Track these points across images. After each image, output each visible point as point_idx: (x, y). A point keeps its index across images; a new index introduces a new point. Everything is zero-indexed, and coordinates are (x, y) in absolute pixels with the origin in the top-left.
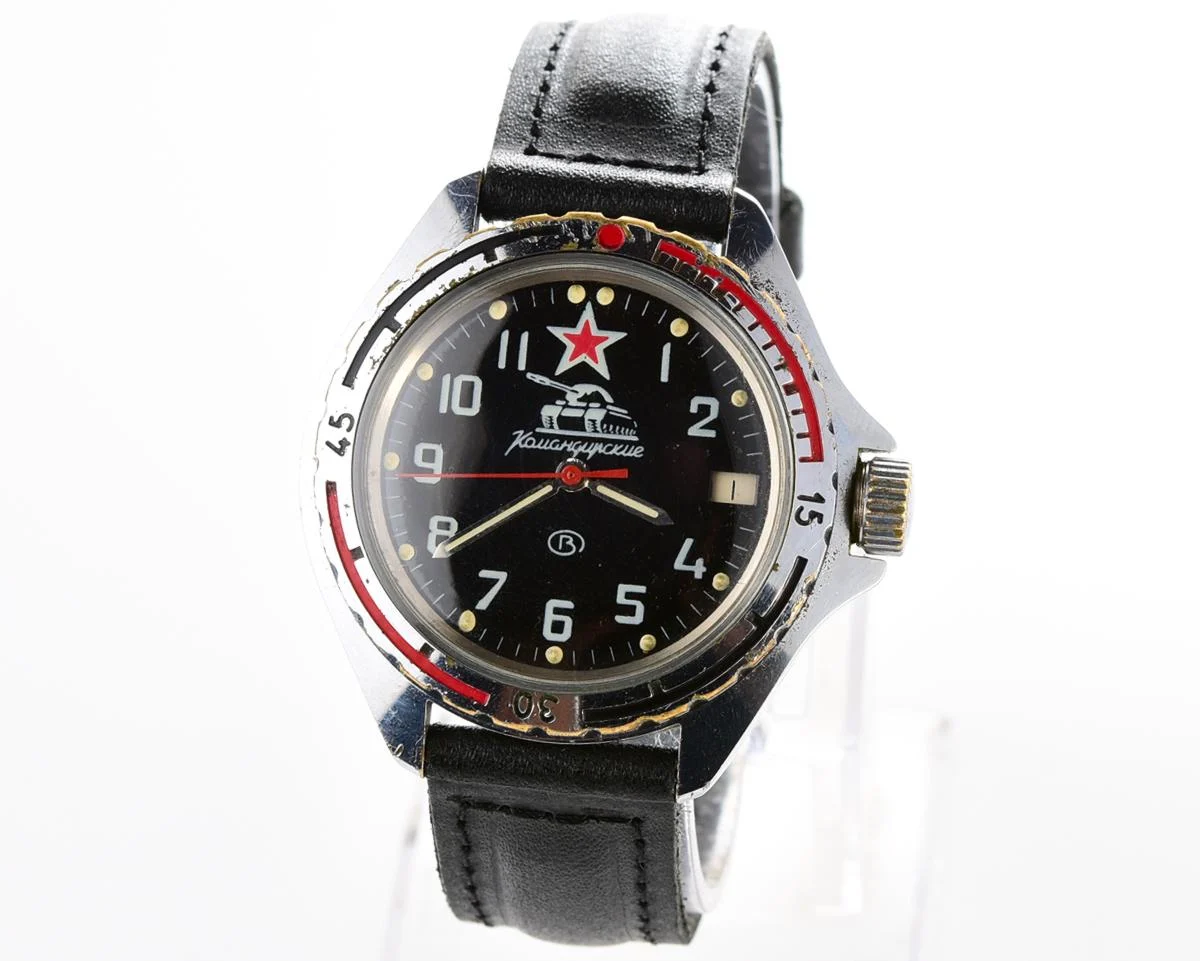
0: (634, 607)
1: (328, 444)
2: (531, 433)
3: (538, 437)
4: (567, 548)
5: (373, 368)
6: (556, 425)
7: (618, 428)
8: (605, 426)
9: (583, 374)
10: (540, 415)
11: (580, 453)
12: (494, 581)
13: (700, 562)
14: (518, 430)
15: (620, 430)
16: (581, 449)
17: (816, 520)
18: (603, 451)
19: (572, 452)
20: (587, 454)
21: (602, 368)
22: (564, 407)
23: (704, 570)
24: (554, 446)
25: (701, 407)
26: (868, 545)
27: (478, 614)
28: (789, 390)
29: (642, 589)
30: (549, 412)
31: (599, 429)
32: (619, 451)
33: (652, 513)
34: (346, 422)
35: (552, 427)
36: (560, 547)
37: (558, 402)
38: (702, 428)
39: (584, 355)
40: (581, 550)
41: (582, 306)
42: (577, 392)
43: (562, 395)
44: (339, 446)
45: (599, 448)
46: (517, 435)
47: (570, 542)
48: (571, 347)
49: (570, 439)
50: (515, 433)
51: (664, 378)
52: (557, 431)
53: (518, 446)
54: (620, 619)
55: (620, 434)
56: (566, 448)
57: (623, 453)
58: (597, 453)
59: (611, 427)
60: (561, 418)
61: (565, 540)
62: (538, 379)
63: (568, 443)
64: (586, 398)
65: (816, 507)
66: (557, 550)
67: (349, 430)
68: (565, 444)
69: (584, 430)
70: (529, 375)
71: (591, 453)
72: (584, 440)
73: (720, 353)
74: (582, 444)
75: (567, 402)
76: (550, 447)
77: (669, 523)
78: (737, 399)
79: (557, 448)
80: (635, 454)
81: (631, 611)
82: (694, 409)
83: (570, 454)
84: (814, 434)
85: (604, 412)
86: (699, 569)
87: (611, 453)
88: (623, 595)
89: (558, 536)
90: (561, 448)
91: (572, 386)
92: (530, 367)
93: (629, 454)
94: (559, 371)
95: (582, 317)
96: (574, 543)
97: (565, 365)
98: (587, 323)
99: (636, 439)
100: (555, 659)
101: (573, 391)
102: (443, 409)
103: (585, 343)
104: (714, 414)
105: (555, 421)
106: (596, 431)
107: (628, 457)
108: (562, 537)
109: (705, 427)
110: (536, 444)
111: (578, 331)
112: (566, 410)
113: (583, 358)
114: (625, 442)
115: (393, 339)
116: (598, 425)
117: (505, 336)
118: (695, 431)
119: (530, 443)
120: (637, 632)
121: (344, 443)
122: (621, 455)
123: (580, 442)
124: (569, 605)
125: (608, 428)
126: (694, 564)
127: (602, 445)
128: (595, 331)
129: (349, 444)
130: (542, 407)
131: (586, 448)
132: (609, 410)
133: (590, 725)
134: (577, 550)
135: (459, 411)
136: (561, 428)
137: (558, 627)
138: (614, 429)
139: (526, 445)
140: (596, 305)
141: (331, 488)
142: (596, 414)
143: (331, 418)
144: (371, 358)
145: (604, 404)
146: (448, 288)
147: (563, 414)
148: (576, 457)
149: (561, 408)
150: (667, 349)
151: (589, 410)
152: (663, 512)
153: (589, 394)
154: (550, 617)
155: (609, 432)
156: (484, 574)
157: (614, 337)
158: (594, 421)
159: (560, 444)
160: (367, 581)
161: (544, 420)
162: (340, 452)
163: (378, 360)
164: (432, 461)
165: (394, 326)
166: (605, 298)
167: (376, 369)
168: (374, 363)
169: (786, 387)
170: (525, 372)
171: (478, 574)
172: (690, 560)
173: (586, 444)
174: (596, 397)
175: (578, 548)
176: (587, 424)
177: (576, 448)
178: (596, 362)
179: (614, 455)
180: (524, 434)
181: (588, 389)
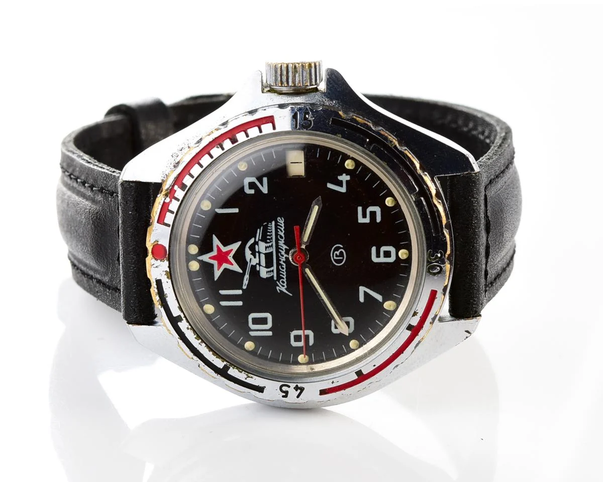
0: (371, 212)
1: (298, 397)
2: (277, 282)
3: (279, 278)
4: (341, 253)
5: (252, 377)
6: (271, 269)
7: (268, 234)
8: (268, 241)
9: (240, 257)
10: (267, 278)
11: (286, 253)
12: (365, 292)
13: (340, 178)
14: (276, 289)
15: (270, 232)
16: (283, 253)
18: (283, 240)
19: (286, 258)
20: (286, 249)
21: (235, 246)
22: (259, 264)
23: (344, 175)
24: (283, 268)
25: (250, 188)
26: (318, 81)
27: (385, 300)
28: (234, 140)
29: (360, 209)
30: (264, 273)
31: (270, 244)
32: (282, 231)
33: (316, 209)
34: (284, 389)
35: (273, 271)
36: (341, 258)
37: (258, 269)
38: (262, 186)
39: (229, 258)
40: (342, 246)
41: (201, 262)
42: (251, 259)
43: (253, 267)
44: (299, 391)
45: (281, 242)
46: (279, 290)
47: (338, 253)
48: (225, 266)
49: (278, 260)
50: (279, 291)
51: (236, 210)
52: (274, 268)
53: (286, 289)
54: (379, 219)
55: (272, 232)
56: (283, 262)
57: (282, 229)
58: (284, 244)
59: (268, 237)
60: (267, 267)
61: (337, 256)
62: (246, 282)
63: (280, 261)
64: (254, 254)
65: (300, 117)
66: (343, 260)
67: (289, 387)
68: (282, 262)
69: (272, 252)
70: (244, 287)
71: (285, 247)
72: (278, 252)
73: (218, 180)
74: (280, 253)
75: (257, 264)
76: (284, 270)
77: (320, 199)
78: (243, 167)
79: (284, 267)
80: (282, 222)
81: (373, 214)
82: (252, 192)
83: (287, 259)
84: (258, 122)
85: (260, 242)
86: (344, 178)
87: (283, 236)
88: (364, 219)
89: (335, 260)
90: (284, 264)
91: (247, 263)
92: (240, 288)
93: (283, 225)
94: (241, 271)
95: (207, 261)
96: (338, 251)
97: (236, 268)
99: (273, 223)
100: (406, 254)
101: (250, 262)
102: (270, 333)
103: (222, 258)
104: (253, 179)
105: (269, 270)
106: (272, 246)
107: (284, 226)
108: (335, 258)
109: (262, 184)
110: (283, 278)
111: (215, 263)
112: (261, 264)
114: (276, 229)
115: (233, 368)
116: (268, 245)
117: (223, 303)
118: (265, 190)
119: (283, 282)
120: (384, 208)
121: (296, 388)
122: (284, 230)
123: (279, 254)
124: (374, 249)
125: (269, 239)
126: (342, 181)
127: (279, 242)
128: (214, 253)
129: (297, 385)
130: (262, 278)
131: (282, 250)
132: (259, 240)
133: (442, 230)
134: (341, 248)
135: (270, 325)
136: (272, 266)
137: (387, 254)
138: (270, 235)
139: (285, 284)
140: (199, 254)
141: (323, 392)
142: (262, 247)
143: (283, 396)
144: (246, 379)
145: (256, 243)
146: (200, 341)
147: (264, 266)
148: (288, 255)
149: (261, 267)
150: (220, 211)
151: (260, 251)
152: (314, 202)
153: (251, 252)
154: (382, 259)
155: (272, 238)
156: (362, 299)
157: (216, 242)
158: (266, 248)
159: (282, 265)
160: (374, 366)
161: (269, 276)
162: (302, 389)
163: (247, 375)
164: (300, 336)
165: (226, 368)
166: (194, 249)
167: (252, 375)
168: (248, 377)
169: (233, 143)
170: (243, 290)
171: (362, 303)
172: (340, 184)
173: (280, 250)
174: (252, 248)
175: (339, 248)
176: (268, 251)
177: (283, 256)
178: (232, 250)
179: (284, 234)
180: (278, 286)
181: (248, 253)
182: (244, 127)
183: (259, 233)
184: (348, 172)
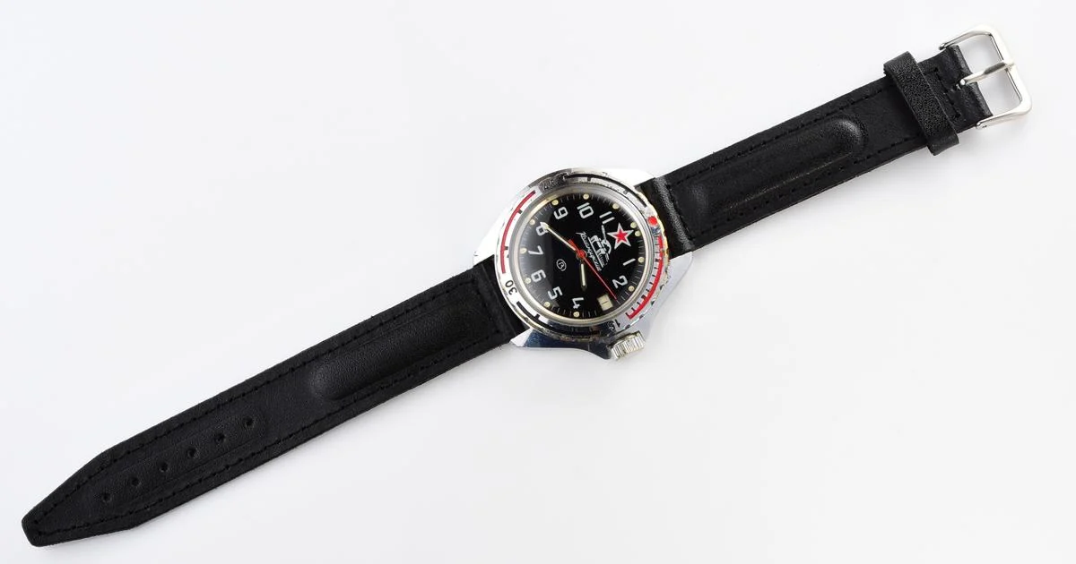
0: (555, 295)
2: (586, 237)
3: (587, 239)
4: (560, 266)
7: (603, 260)
8: (601, 256)
9: (612, 241)
10: (593, 236)
11: (589, 254)
12: (538, 251)
18: (594, 260)
19: (588, 251)
21: (617, 245)
23: (577, 308)
24: (587, 245)
27: (527, 253)
28: (643, 297)
29: (561, 294)
30: (596, 238)
33: (584, 284)
35: (592, 241)
36: (559, 264)
37: (600, 239)
38: (616, 283)
40: (561, 270)
41: (631, 229)
42: (606, 242)
43: (602, 239)
45: (594, 258)
47: (562, 266)
48: (617, 233)
49: (591, 248)
50: (584, 232)
51: (625, 264)
52: (592, 243)
53: (581, 235)
54: (549, 293)
55: (601, 261)
56: (588, 249)
57: (596, 265)
58: (592, 258)
59: (602, 258)
61: (562, 264)
62: (603, 229)
64: (606, 246)
65: (616, 326)
69: (596, 251)
72: (594, 252)
73: (641, 275)
75: (601, 241)
77: (584, 290)
78: (631, 288)
80: (598, 269)
82: (621, 278)
84: (636, 312)
86: (576, 306)
87: (594, 262)
88: (557, 289)
89: (562, 261)
91: (607, 240)
92: (605, 225)
93: (597, 267)
94: (608, 234)
95: (628, 231)
97: (611, 234)
98: (627, 234)
99: (602, 266)
100: (527, 282)
102: (578, 208)
103: (621, 236)
104: (622, 284)
105: (594, 241)
106: (598, 254)
109: (618, 284)
110: (584, 240)
111: (623, 232)
112: (599, 242)
113: (617, 238)
114: (600, 264)
116: (600, 254)
117: (610, 213)
118: (614, 281)
119: (584, 238)
120: (549, 300)
123: (592, 252)
124: (545, 276)
126: (577, 304)
128: (626, 237)
130: (596, 235)
131: (591, 255)
132: (606, 254)
135: (581, 212)
139: (582, 237)
140: (633, 233)
141: (533, 193)
142: (603, 251)
148: (587, 253)
150: (633, 260)
151: (603, 249)
152: (587, 287)
155: (600, 258)
156: (539, 247)
157: (628, 243)
159: (589, 247)
160: (515, 219)
161: (592, 238)
163: (581, 181)
164: (562, 214)
165: (589, 180)
166: (637, 234)
170: (603, 225)
172: (577, 302)
173: (593, 254)
174: (608, 248)
177: (590, 252)
178: (618, 243)
180: (585, 235)
181: (609, 245)
182: (642, 307)
183: (607, 258)
184: (576, 310)
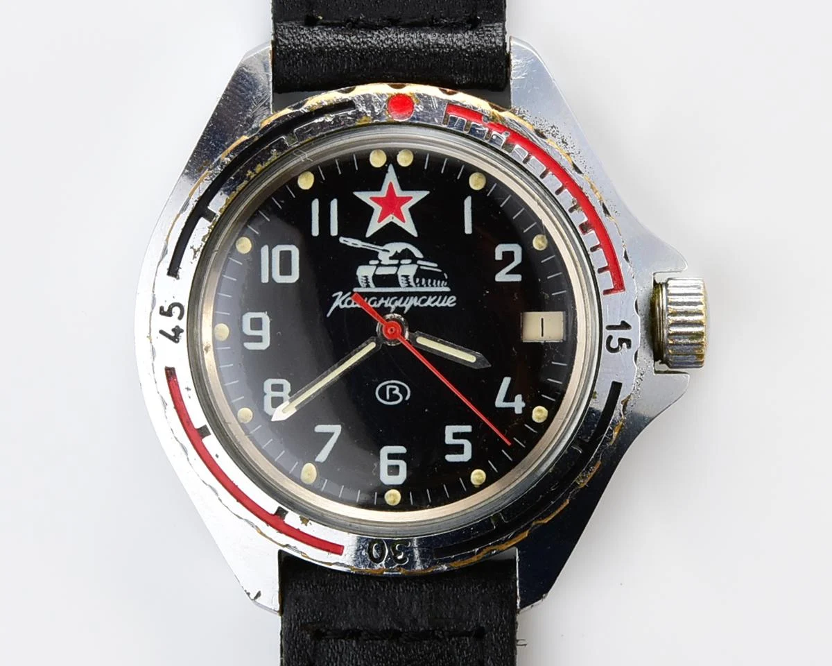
0: (462, 446)
1: (162, 332)
2: (349, 293)
4: (396, 398)
5: (194, 257)
6: (371, 284)
7: (429, 281)
8: (418, 280)
9: (391, 233)
10: (357, 276)
11: (397, 308)
12: (331, 434)
13: (519, 398)
14: (338, 291)
15: (432, 282)
16: (398, 304)
17: (624, 345)
18: (419, 304)
19: (389, 308)
20: (404, 308)
21: (409, 227)
22: (380, 265)
23: (523, 405)
24: (372, 303)
25: (505, 254)
27: (318, 465)
28: (584, 228)
29: (467, 428)
30: (364, 272)
31: (412, 284)
32: (433, 303)
33: (470, 358)
34: (176, 311)
36: (388, 397)
37: (372, 262)
38: (507, 273)
39: (391, 216)
40: (407, 398)
41: (384, 170)
42: (388, 251)
43: (374, 255)
44: (172, 334)
45: (415, 301)
46: (337, 296)
47: (397, 392)
48: (378, 209)
49: (386, 295)
50: (334, 295)
51: (468, 230)
52: (373, 289)
53: (338, 307)
54: (450, 458)
55: (432, 286)
56: (383, 304)
57: (437, 304)
58: (413, 306)
59: (424, 280)
60: (375, 277)
61: (392, 390)
62: (351, 242)
63: (385, 299)
65: (623, 334)
66: (385, 400)
67: (180, 317)
68: (382, 301)
69: (399, 286)
70: (342, 240)
71: (407, 307)
72: (399, 295)
73: (517, 202)
74: (398, 299)
75: (380, 261)
77: (486, 366)
78: (538, 243)
79: (375, 305)
80: (448, 304)
81: (459, 449)
82: (499, 257)
84: (614, 267)
85: (415, 267)
86: (518, 405)
87: (426, 305)
88: (451, 436)
89: (384, 387)
90: (379, 305)
91: (382, 245)
92: (342, 232)
93: (443, 304)
94: (369, 234)
95: (386, 180)
96: (400, 392)
97: (374, 227)
98: (391, 186)
99: (448, 289)
100: (394, 502)
101: (384, 250)
102: (265, 279)
103: (391, 204)
104: (518, 260)
105: (370, 280)
106: (410, 286)
107: (441, 307)
108: (388, 387)
109: (512, 272)
111: (383, 193)
112: (380, 268)
113: (391, 218)
114: (437, 294)
115: (209, 228)
116: (411, 280)
117: (315, 205)
118: (502, 277)
119: (349, 303)
120: (467, 468)
121: (177, 331)
122: (436, 306)
123: (396, 298)
124: (401, 450)
125: (420, 282)
126: (513, 401)
127: (416, 298)
128: (399, 193)
129: (182, 331)
130: (357, 268)
131: (403, 303)
132: (420, 265)
134: (404, 397)
135: (280, 279)
136: (377, 285)
137: (393, 471)
138: (426, 283)
139: (346, 305)
140: (397, 167)
141: (170, 373)
142: (408, 270)
143: (162, 308)
144: (192, 248)
147: (377, 273)
148: (395, 313)
149: (375, 267)
150: (468, 203)
151: (401, 267)
152: (481, 355)
153: (399, 252)
154: (384, 462)
155: (422, 286)
156: (320, 428)
157: (418, 196)
158: (406, 277)
159: (378, 300)
160: (217, 456)
161: (360, 281)
162: (175, 339)
163: (199, 249)
164: (260, 328)
165: (209, 216)
166: (404, 160)
167: (198, 258)
168: (195, 252)
169: (581, 226)
170: (338, 237)
171: (314, 428)
172: (509, 397)
173: (402, 298)
174: (406, 254)
175: (404, 396)
176: (401, 279)
177: (393, 303)
178: (404, 221)
179: (429, 306)
180: (343, 295)
181: (398, 247)
182: (606, 242)
184: (528, 411)
